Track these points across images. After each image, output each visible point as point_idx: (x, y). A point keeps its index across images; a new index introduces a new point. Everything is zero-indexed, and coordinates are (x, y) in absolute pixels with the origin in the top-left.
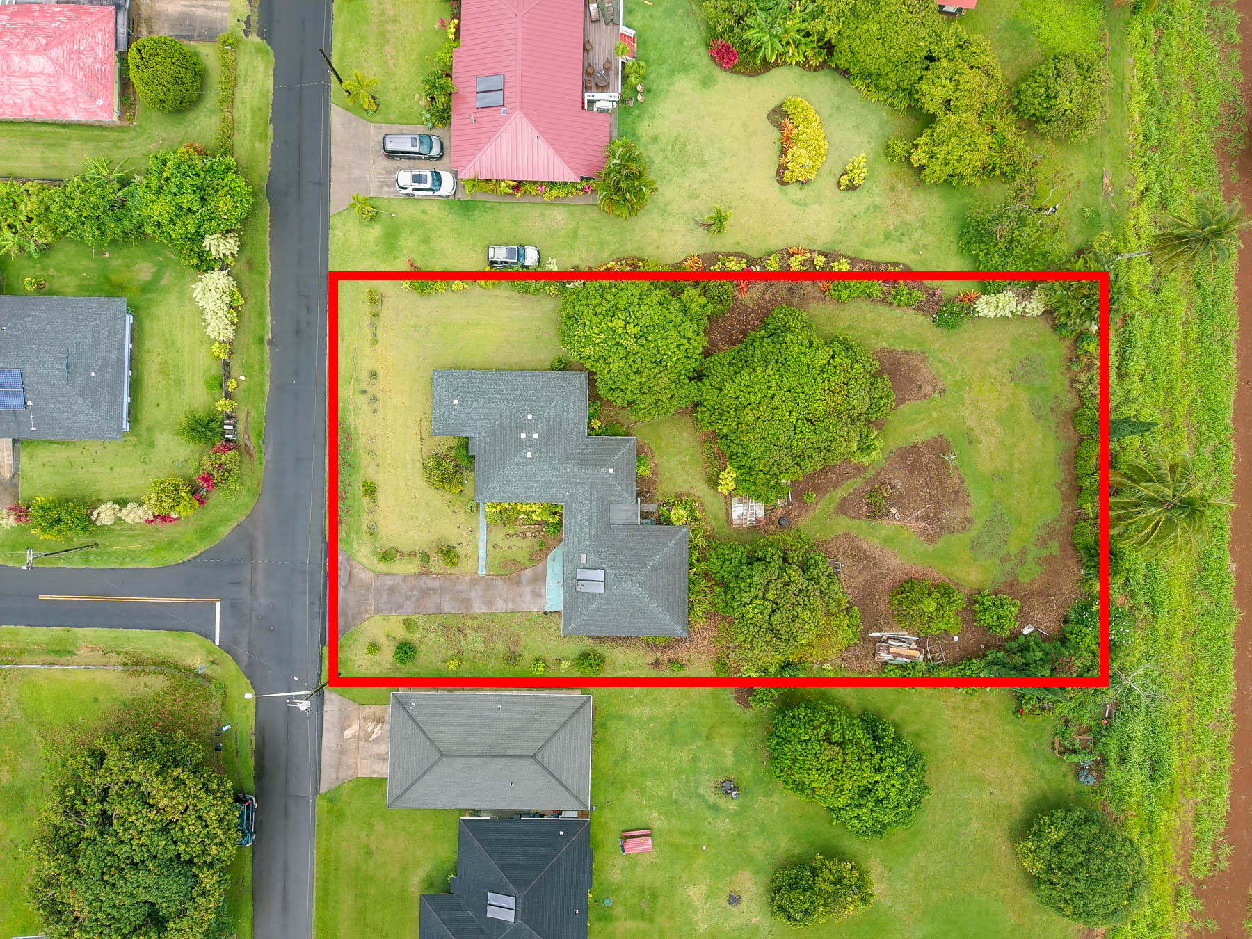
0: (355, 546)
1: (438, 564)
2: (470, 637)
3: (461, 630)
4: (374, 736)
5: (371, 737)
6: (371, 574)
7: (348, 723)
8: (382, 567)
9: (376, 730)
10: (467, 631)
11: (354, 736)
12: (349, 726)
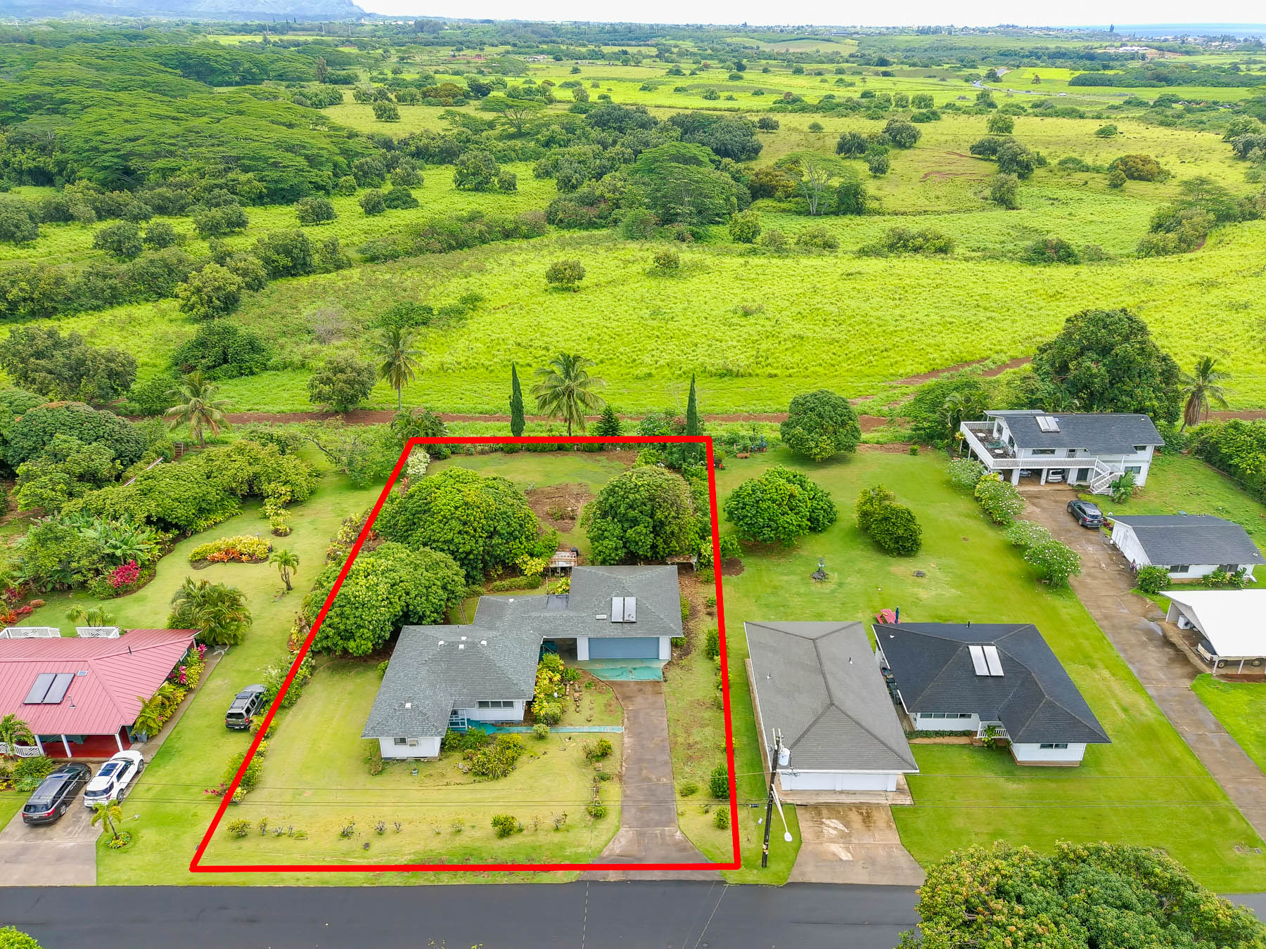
0: (581, 850)
1: (608, 766)
2: (698, 739)
3: (690, 746)
4: (841, 826)
5: (843, 831)
6: (623, 830)
7: (830, 856)
8: (612, 818)
9: (832, 825)
10: (691, 742)
11: (848, 850)
12: (834, 854)
